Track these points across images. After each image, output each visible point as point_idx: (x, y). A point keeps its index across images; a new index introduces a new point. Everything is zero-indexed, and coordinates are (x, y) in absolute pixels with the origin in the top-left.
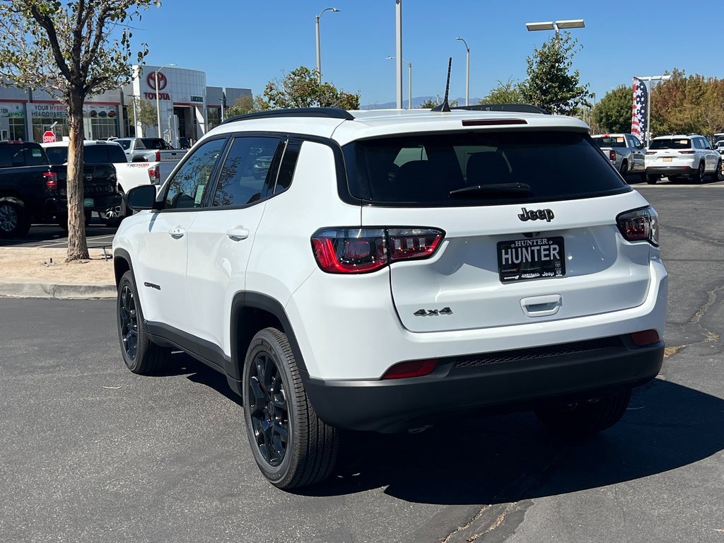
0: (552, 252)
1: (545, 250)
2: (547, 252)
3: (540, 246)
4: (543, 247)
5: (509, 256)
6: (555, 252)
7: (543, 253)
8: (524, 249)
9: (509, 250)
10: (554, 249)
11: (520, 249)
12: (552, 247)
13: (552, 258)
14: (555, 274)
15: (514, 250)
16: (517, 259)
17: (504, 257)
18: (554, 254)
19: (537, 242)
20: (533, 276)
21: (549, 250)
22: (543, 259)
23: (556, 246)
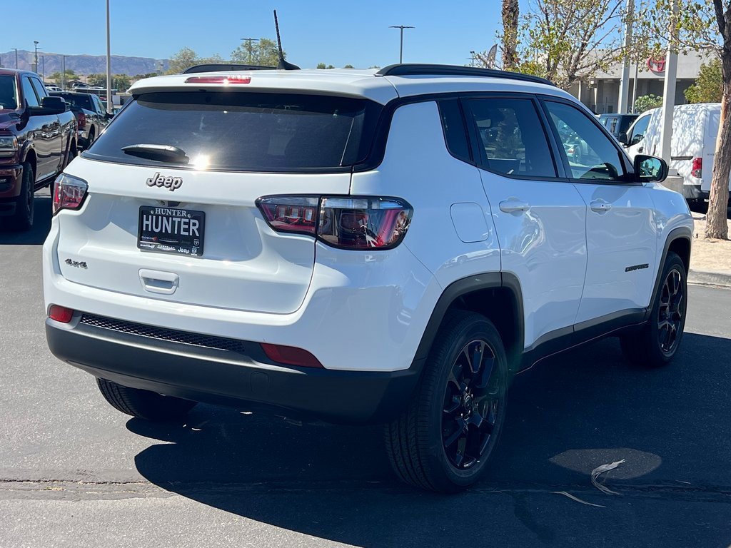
0: (192, 228)
1: (185, 223)
2: (187, 227)
3: (181, 218)
4: (183, 220)
5: (149, 223)
6: (195, 228)
7: (183, 226)
8: (164, 218)
9: (150, 216)
10: (194, 224)
11: (160, 217)
12: (192, 221)
13: (191, 234)
14: (191, 252)
15: (154, 217)
16: (157, 228)
17: (145, 222)
18: (193, 230)
19: (176, 213)
20: (168, 249)
21: (188, 224)
22: (182, 233)
23: (196, 222)
